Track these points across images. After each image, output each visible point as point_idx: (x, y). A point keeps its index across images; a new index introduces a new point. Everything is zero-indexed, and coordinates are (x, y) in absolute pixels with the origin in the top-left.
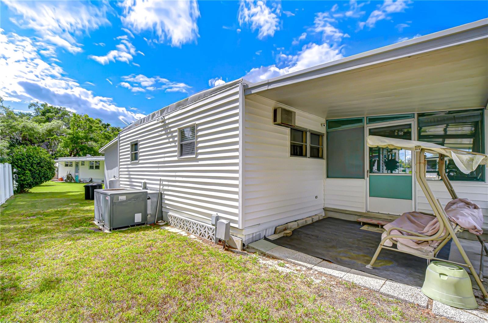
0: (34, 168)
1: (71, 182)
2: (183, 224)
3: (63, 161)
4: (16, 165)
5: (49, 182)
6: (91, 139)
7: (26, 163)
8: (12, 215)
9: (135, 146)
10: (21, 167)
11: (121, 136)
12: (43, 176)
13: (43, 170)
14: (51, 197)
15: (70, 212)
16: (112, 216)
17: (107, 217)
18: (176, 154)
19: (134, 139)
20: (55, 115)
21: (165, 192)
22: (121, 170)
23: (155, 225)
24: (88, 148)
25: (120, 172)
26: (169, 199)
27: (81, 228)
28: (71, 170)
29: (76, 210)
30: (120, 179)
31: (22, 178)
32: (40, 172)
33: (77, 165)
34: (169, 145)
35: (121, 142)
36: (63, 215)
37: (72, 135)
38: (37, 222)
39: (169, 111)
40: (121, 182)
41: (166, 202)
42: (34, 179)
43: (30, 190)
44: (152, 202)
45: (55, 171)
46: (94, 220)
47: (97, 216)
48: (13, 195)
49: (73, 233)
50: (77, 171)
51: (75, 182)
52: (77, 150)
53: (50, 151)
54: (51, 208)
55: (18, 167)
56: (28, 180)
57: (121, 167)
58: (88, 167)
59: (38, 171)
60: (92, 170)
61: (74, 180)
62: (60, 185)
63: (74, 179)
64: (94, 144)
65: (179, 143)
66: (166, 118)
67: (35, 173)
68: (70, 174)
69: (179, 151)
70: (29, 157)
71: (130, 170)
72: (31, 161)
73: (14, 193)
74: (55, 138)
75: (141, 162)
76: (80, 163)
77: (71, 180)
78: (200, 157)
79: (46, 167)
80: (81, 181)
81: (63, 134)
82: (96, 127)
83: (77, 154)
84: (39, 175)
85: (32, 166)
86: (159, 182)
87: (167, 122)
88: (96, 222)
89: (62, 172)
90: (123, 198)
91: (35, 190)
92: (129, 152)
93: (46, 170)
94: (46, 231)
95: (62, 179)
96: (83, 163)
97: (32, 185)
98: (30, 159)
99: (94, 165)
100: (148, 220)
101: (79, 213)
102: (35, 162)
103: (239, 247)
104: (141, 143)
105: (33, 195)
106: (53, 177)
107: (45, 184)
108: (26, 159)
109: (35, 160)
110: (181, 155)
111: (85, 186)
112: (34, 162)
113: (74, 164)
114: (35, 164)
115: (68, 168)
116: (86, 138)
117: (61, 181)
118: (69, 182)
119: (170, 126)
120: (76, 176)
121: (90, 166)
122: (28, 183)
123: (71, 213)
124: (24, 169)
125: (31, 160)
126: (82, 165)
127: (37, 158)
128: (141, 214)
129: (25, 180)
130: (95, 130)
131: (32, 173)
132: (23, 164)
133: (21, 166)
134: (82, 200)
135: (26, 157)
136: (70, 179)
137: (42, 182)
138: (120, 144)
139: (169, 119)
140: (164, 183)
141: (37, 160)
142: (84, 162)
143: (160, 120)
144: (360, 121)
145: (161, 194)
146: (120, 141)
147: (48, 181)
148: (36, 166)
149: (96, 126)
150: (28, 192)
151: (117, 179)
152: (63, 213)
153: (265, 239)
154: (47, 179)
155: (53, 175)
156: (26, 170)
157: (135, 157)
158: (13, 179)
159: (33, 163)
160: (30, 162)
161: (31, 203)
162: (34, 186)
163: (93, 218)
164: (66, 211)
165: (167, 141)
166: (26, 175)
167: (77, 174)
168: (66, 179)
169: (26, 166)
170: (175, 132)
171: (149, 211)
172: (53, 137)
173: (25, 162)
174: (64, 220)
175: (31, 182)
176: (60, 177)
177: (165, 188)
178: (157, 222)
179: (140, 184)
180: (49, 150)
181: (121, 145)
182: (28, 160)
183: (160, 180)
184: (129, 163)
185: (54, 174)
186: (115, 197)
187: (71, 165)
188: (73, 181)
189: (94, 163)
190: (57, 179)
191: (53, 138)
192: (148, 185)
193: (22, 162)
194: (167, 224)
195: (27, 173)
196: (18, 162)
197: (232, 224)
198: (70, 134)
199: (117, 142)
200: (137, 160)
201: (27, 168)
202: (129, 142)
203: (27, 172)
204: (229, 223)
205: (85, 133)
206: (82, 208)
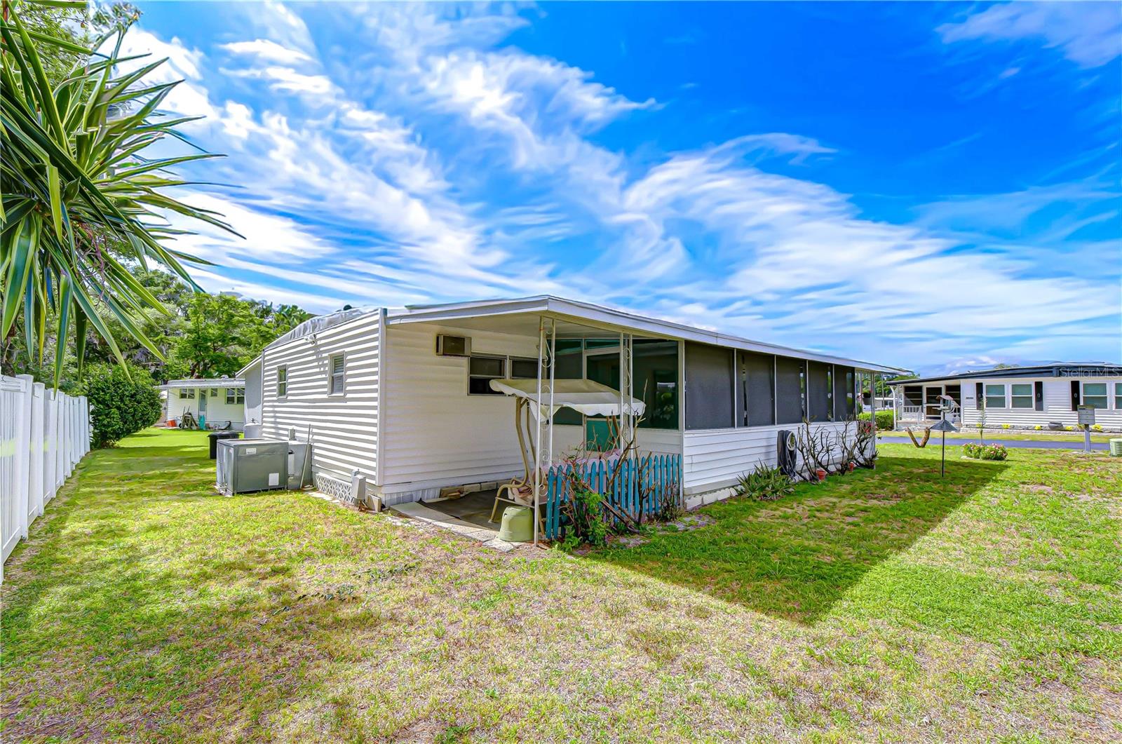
0: (126, 405)
1: (191, 429)
2: (330, 486)
3: (175, 387)
4: (95, 398)
5: (150, 430)
6: (233, 339)
7: (112, 396)
8: (97, 478)
9: (283, 372)
10: (103, 402)
11: (266, 353)
12: (141, 419)
13: (140, 408)
14: (155, 456)
15: (183, 474)
16: (236, 476)
17: (230, 478)
18: (326, 390)
19: (282, 361)
20: (162, 291)
21: (316, 444)
22: (265, 409)
23: (299, 489)
24: (227, 360)
25: (263, 412)
26: (319, 455)
27: (195, 492)
28: (192, 406)
29: (193, 472)
30: (264, 424)
31: (105, 422)
32: (135, 410)
33: (203, 396)
34: (319, 376)
35: (266, 364)
36: (171, 478)
37: (196, 333)
38: (136, 485)
39: (321, 328)
40: (264, 429)
41: (316, 458)
42: (125, 423)
43: (117, 443)
44: (296, 459)
45: (161, 409)
46: (215, 485)
47: (218, 480)
48: (89, 451)
49: (184, 496)
50: (202, 407)
51: (199, 429)
52: (205, 365)
53: (152, 365)
54: (153, 470)
55: (99, 402)
56: (116, 425)
57: (265, 404)
58: (224, 400)
59: (132, 410)
60: (231, 406)
61: (196, 425)
62: (169, 435)
63: (197, 423)
64: (240, 349)
65: (330, 376)
66: (318, 336)
67: (126, 413)
68: (190, 414)
69: (330, 386)
70: (117, 384)
71: (277, 409)
72: (121, 391)
73: (91, 449)
74: (162, 339)
75: (289, 398)
76: (209, 393)
77: (191, 425)
78: (349, 396)
79: (146, 402)
80: (210, 426)
81: (177, 332)
82: (243, 316)
83: (205, 374)
84: (133, 416)
85: (122, 400)
86: (307, 430)
87: (319, 343)
88: (217, 487)
89: (174, 409)
90: (253, 451)
91: (125, 443)
92: (275, 382)
93: (145, 407)
94: (149, 494)
95: (173, 423)
96: (214, 392)
97: (122, 434)
98: (118, 387)
99: (236, 397)
100: (289, 484)
101: (196, 476)
102: (127, 393)
103: (376, 506)
104: (290, 369)
105: (123, 451)
106: (158, 419)
107: (142, 431)
108: (112, 389)
109: (128, 390)
110: (332, 392)
111: (211, 437)
112: (125, 393)
113: (197, 394)
114: (127, 396)
115: (187, 402)
116: (223, 339)
117: (172, 426)
118: (186, 430)
119: (322, 349)
120: (200, 418)
121: (228, 398)
122: (114, 431)
123: (184, 476)
124: (108, 405)
125: (120, 389)
126: (212, 395)
127: (130, 385)
128: (278, 474)
129: (109, 425)
130: (240, 322)
131: (122, 413)
132: (107, 397)
133: (104, 400)
134: (204, 459)
135: (113, 385)
136: (188, 423)
137: (137, 429)
138: (265, 366)
139: (321, 339)
140: (315, 430)
141: (130, 390)
142: (216, 390)
143: (310, 340)
144: (577, 344)
145: (311, 446)
146: (264, 362)
147: (149, 426)
148: (129, 400)
149: (241, 314)
150: (112, 447)
151: (257, 424)
152: (173, 476)
153: (421, 502)
154: (147, 422)
155: (158, 416)
156: (112, 408)
157: (282, 390)
158: (90, 423)
159: (124, 395)
160: (118, 394)
161: (121, 463)
162: (124, 437)
163: (213, 482)
164: (176, 473)
165: (318, 370)
166: (112, 416)
167: (202, 413)
168: (181, 422)
169: (112, 400)
170: (325, 358)
171: (291, 470)
172: (157, 338)
173: (111, 393)
174: (173, 483)
175: (119, 428)
176: (169, 419)
177: (316, 437)
178: (303, 487)
179: (286, 433)
180: (150, 363)
181: (266, 369)
182: (115, 391)
183: (310, 426)
184: (275, 398)
185: (160, 415)
186: (241, 450)
187: (192, 396)
188: (194, 428)
189: (236, 392)
190: (165, 422)
191: (158, 340)
192: (297, 434)
193: (106, 394)
194: (315, 490)
195: (113, 413)
196: (99, 394)
197: (367, 480)
198: (189, 331)
199: (260, 363)
200: (285, 394)
201: (113, 405)
202: (275, 366)
203: (113, 410)
204: (365, 478)
205: (219, 329)
206: (202, 470)
